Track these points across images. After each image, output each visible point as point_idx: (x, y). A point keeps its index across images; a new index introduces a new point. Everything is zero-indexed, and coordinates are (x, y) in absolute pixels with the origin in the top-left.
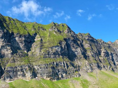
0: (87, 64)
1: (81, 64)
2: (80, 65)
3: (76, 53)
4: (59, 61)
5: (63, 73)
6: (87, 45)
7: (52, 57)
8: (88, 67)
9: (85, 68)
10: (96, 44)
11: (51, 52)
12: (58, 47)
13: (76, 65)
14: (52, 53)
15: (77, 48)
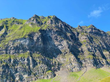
0: (73, 60)
1: (65, 61)
2: (62, 62)
3: (60, 47)
4: (20, 57)
5: (24, 74)
6: (83, 37)
7: (11, 52)
8: (73, 64)
9: (69, 66)
10: (104, 37)
11: (11, 46)
12: (24, 40)
13: (55, 62)
14: (13, 48)
15: (62, 41)
